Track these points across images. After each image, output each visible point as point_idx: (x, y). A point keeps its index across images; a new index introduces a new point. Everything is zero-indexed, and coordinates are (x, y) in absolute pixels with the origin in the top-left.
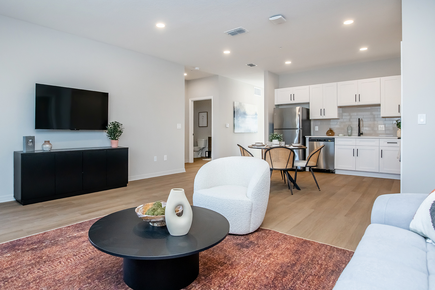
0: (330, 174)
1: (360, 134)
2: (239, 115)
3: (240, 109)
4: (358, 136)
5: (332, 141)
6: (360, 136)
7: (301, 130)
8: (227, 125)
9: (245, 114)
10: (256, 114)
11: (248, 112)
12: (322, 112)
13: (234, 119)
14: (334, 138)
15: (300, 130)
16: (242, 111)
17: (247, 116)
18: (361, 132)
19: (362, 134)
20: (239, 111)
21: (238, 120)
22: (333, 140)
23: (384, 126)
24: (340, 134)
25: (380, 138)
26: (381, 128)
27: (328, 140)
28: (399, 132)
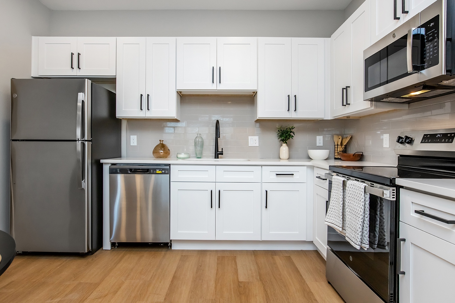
0: (160, 250)
1: (218, 154)
4: (215, 158)
5: (165, 173)
6: (218, 158)
7: (86, 143)
12: (144, 101)
14: (169, 165)
15: (83, 145)
18: (220, 150)
19: (221, 153)
22: (166, 170)
23: (256, 138)
24: (180, 154)
25: (262, 166)
26: (254, 141)
27: (155, 169)
28: (284, 148)
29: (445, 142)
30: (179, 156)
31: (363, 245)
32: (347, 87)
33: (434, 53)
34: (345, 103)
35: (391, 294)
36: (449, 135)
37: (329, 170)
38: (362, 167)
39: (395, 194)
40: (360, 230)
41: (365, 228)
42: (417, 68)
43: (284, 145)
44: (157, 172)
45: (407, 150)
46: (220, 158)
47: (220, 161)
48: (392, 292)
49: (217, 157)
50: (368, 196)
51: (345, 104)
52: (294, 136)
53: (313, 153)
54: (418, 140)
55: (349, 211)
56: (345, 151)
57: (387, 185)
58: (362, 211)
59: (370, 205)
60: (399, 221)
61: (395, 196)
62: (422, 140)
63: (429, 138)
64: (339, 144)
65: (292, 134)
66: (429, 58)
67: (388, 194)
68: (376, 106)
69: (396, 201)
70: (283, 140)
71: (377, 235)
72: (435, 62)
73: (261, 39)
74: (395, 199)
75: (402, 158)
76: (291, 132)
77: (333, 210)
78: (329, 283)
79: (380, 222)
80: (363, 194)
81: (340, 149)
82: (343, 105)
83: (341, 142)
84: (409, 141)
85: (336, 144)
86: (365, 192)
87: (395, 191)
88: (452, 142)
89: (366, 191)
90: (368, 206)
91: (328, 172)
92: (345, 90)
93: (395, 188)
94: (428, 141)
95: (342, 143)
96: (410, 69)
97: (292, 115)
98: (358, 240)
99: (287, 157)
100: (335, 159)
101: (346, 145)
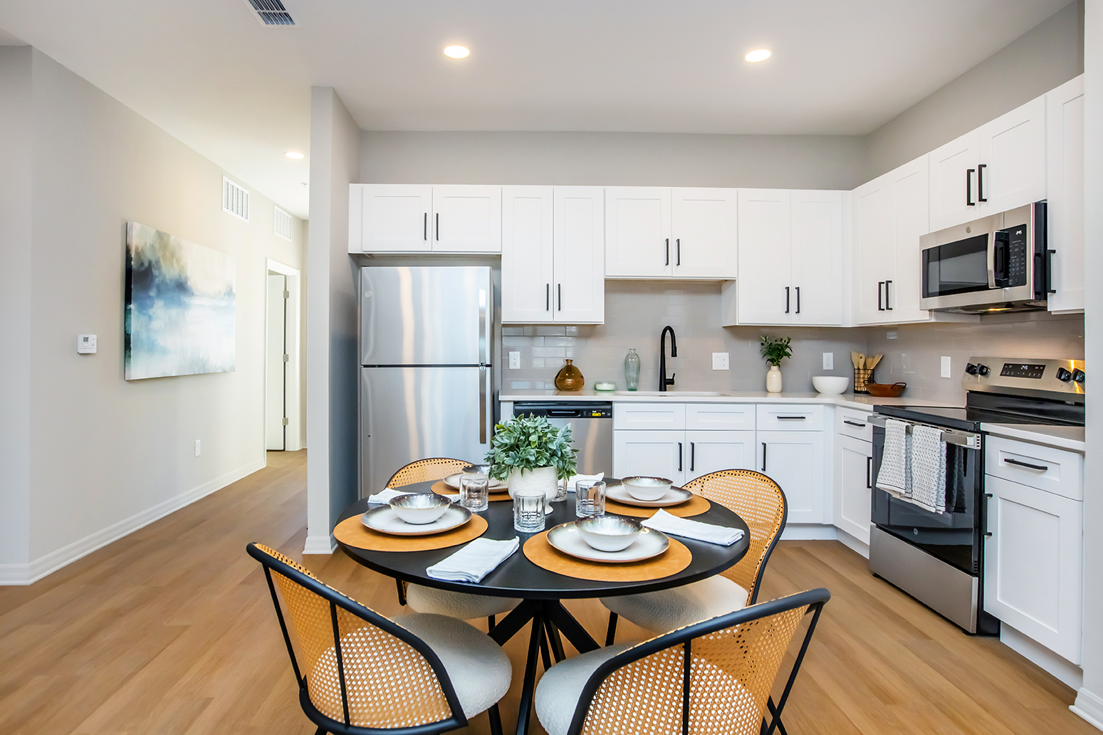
1: (665, 383)
2: (153, 293)
3: (157, 262)
4: (660, 390)
5: (604, 416)
6: (665, 390)
8: (86, 340)
9: (181, 287)
10: (230, 293)
11: (195, 279)
12: (554, 295)
13: (127, 312)
14: (610, 403)
16: (168, 271)
17: (194, 301)
18: (669, 376)
19: (671, 382)
20: (155, 272)
21: (150, 318)
22: (608, 411)
23: (726, 355)
24: (601, 383)
25: (756, 403)
26: (720, 361)
27: (591, 411)
28: (774, 375)
29: (1031, 377)
30: (599, 387)
31: (939, 508)
32: (888, 282)
33: (1021, 270)
34: (884, 304)
35: (975, 562)
36: (1037, 368)
37: (874, 411)
38: (903, 407)
39: (980, 442)
40: (936, 488)
41: (941, 486)
42: (1000, 284)
43: (775, 368)
44: (593, 415)
45: (980, 384)
46: (669, 391)
47: (670, 395)
48: (977, 560)
49: (663, 389)
50: (944, 445)
51: (884, 306)
52: (790, 353)
53: (822, 382)
54: (996, 370)
55: (917, 465)
56: (871, 380)
57: (970, 431)
58: (938, 464)
59: (947, 457)
60: (984, 473)
61: (980, 445)
62: (1002, 372)
63: (1012, 369)
64: (861, 367)
65: (788, 350)
66: (1015, 274)
67: (972, 442)
68: (936, 317)
69: (981, 450)
70: (772, 360)
71: (955, 495)
72: (1023, 282)
73: (743, 191)
74: (979, 448)
75: (972, 394)
76: (787, 346)
77: (890, 467)
78: (876, 575)
79: (958, 479)
80: (939, 443)
81: (864, 376)
82: (880, 309)
83: (863, 363)
84: (983, 371)
85: (856, 367)
86: (941, 440)
87: (980, 439)
88: (1040, 378)
89: (943, 438)
90: (945, 458)
91: (871, 414)
92: (883, 286)
93: (980, 435)
94: (1010, 373)
95: (865, 364)
96: (992, 281)
97: (793, 320)
98: (933, 501)
99: (779, 388)
100: (856, 392)
101: (873, 370)
